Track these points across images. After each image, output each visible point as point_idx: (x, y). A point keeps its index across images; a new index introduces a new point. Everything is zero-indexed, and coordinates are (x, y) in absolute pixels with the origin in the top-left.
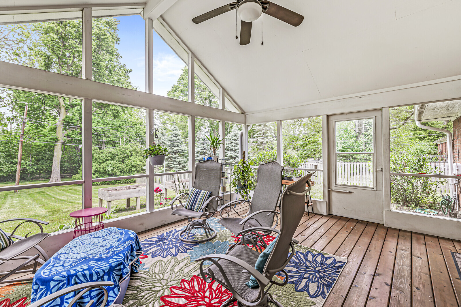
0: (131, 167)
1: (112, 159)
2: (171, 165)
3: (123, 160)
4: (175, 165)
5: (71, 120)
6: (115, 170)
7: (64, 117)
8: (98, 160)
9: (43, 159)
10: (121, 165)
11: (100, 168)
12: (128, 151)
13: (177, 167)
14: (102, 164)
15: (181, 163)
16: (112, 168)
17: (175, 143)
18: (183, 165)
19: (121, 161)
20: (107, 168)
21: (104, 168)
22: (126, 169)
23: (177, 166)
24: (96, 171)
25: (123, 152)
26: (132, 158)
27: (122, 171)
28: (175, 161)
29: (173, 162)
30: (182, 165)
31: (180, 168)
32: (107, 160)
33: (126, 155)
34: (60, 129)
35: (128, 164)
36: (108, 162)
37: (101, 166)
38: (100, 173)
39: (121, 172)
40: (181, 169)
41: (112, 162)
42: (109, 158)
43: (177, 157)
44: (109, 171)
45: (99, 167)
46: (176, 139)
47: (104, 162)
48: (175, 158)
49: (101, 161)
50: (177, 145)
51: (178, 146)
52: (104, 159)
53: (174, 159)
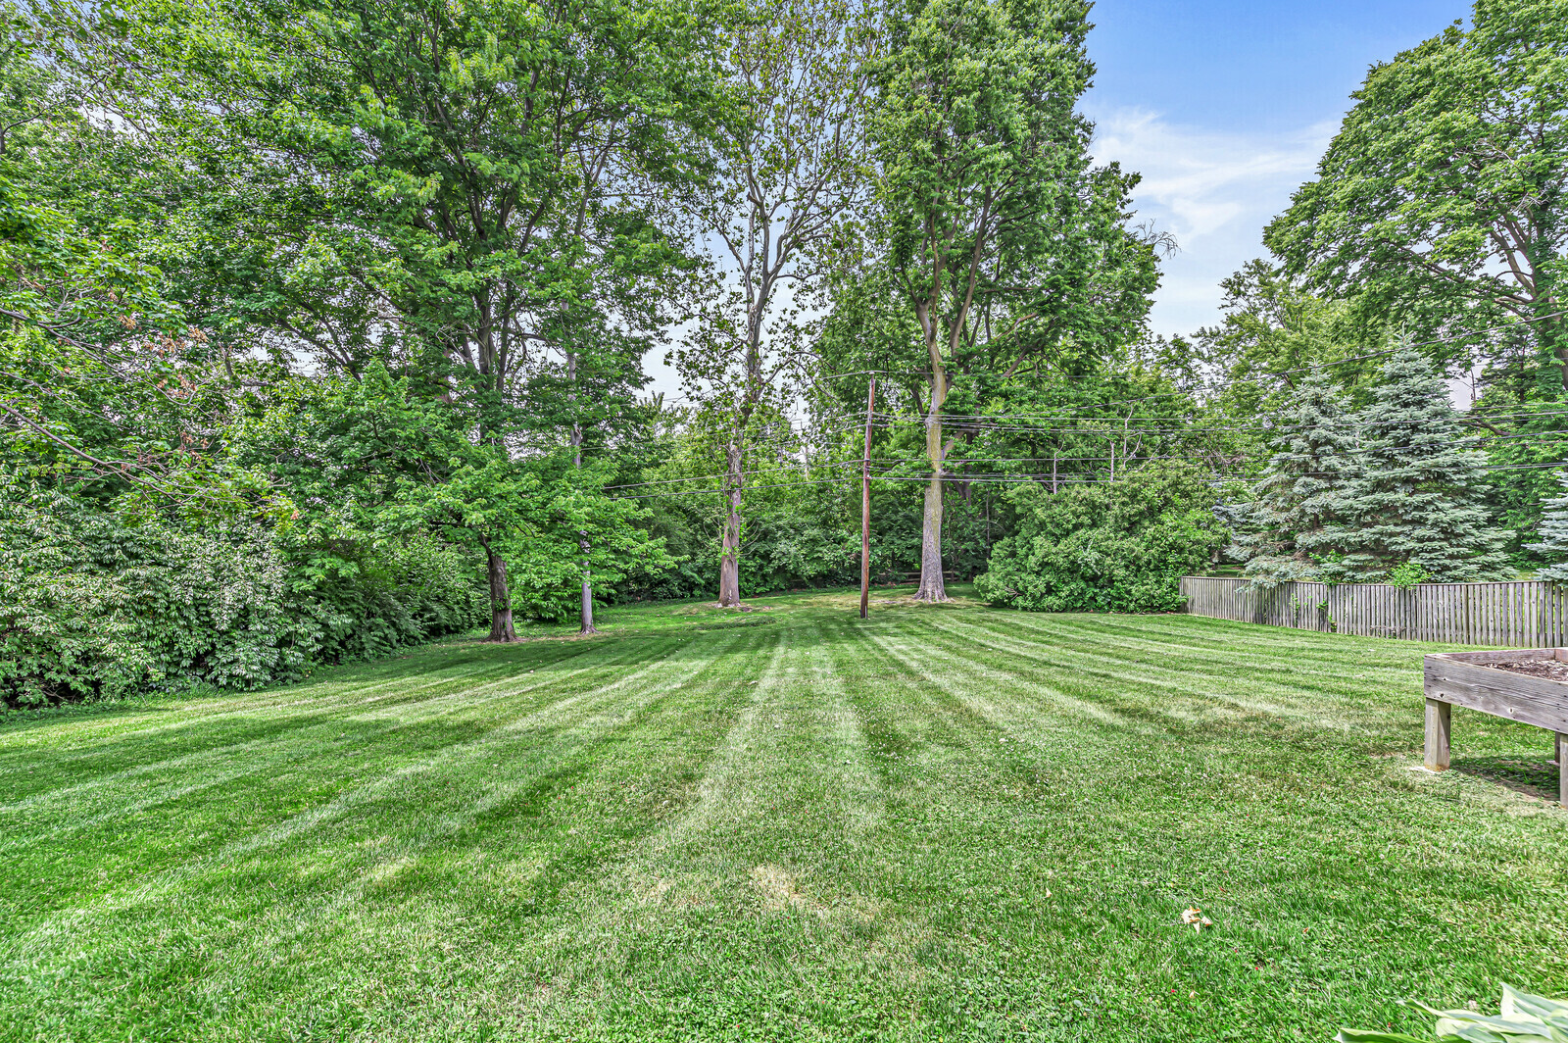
0: (1165, 552)
1: (1094, 525)
2: (1400, 539)
3: (1133, 524)
4: (1421, 540)
5: (962, 404)
6: (1108, 561)
7: (944, 399)
8: (1050, 527)
9: (890, 529)
10: (1126, 544)
11: (1057, 553)
12: (1149, 493)
13: (1434, 550)
14: (1063, 541)
15: (1460, 530)
16: (1096, 555)
17: (1418, 438)
18: (1472, 540)
19: (1127, 530)
20: (1082, 554)
21: (1069, 554)
22: (1145, 558)
23: (1436, 544)
24: (1044, 564)
25: (1134, 496)
26: (1168, 518)
27: (1134, 565)
28: (1420, 522)
29: (1407, 528)
30: (1465, 541)
31: (1451, 557)
32: (1076, 527)
33: (1143, 506)
34: (934, 436)
35: (1155, 538)
36: (1080, 533)
37: (1061, 546)
38: (1057, 570)
39: (1127, 567)
40: (1458, 563)
41: (1096, 533)
42: (1086, 520)
43: (1430, 503)
44: (1086, 564)
45: (1054, 550)
46: (1421, 414)
47: (1067, 533)
48: (1416, 508)
49: (1058, 532)
50: (1431, 443)
51: (1434, 448)
52: (1068, 522)
53: (1417, 514)
